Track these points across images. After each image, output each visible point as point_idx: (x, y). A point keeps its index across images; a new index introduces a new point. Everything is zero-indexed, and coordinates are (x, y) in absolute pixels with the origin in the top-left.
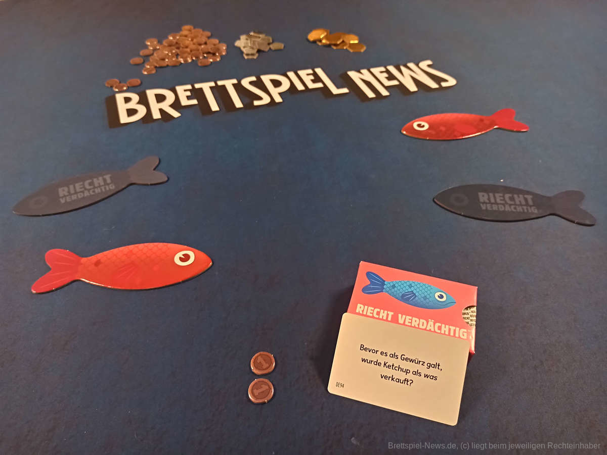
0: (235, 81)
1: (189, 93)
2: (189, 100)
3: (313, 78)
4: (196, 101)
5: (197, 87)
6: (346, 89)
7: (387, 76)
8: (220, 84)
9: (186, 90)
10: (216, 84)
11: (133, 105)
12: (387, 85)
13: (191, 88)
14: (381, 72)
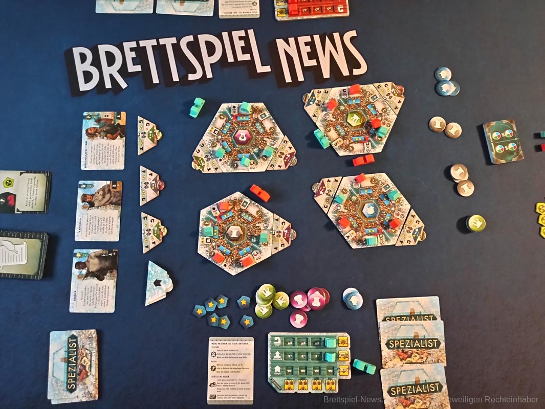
0: (174, 40)
1: (133, 54)
2: (134, 65)
3: (243, 45)
4: (140, 66)
5: (141, 45)
6: (269, 66)
7: (310, 51)
8: (161, 43)
9: (132, 49)
10: (158, 42)
11: (88, 66)
12: (305, 65)
13: (136, 46)
14: (306, 44)
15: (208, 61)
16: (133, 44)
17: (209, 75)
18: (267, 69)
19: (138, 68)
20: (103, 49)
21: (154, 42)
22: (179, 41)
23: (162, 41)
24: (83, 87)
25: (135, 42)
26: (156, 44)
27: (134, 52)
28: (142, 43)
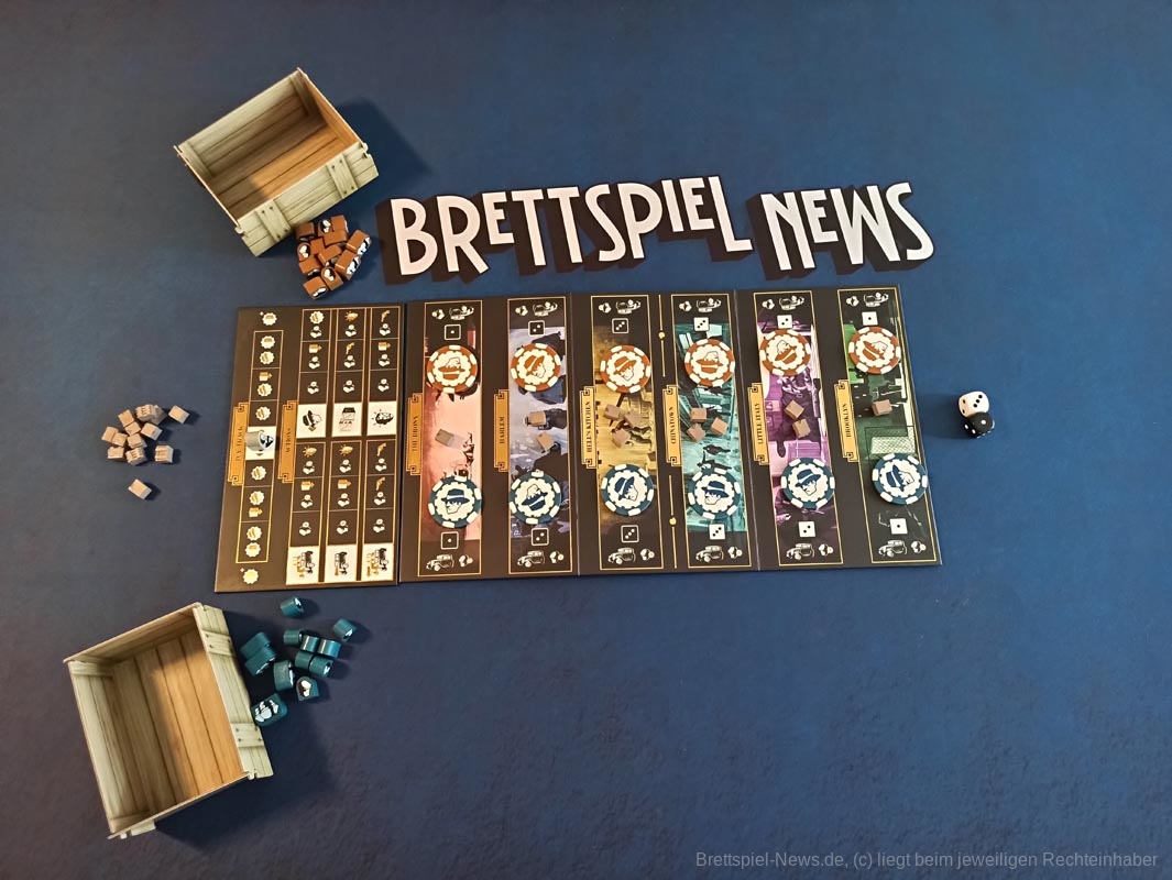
0: (574, 192)
1: (500, 214)
2: (500, 232)
3: (701, 203)
4: (511, 234)
5: (514, 199)
6: (749, 241)
7: (824, 216)
8: (550, 197)
9: (497, 206)
10: (545, 194)
11: (416, 232)
12: (816, 241)
13: (505, 200)
14: (818, 204)
15: (636, 229)
16: (501, 197)
17: (638, 253)
18: (746, 245)
19: (508, 238)
20: (445, 203)
21: (538, 195)
22: (583, 193)
23: (552, 193)
24: (407, 267)
25: (504, 193)
26: (541, 197)
27: (502, 211)
28: (517, 196)
